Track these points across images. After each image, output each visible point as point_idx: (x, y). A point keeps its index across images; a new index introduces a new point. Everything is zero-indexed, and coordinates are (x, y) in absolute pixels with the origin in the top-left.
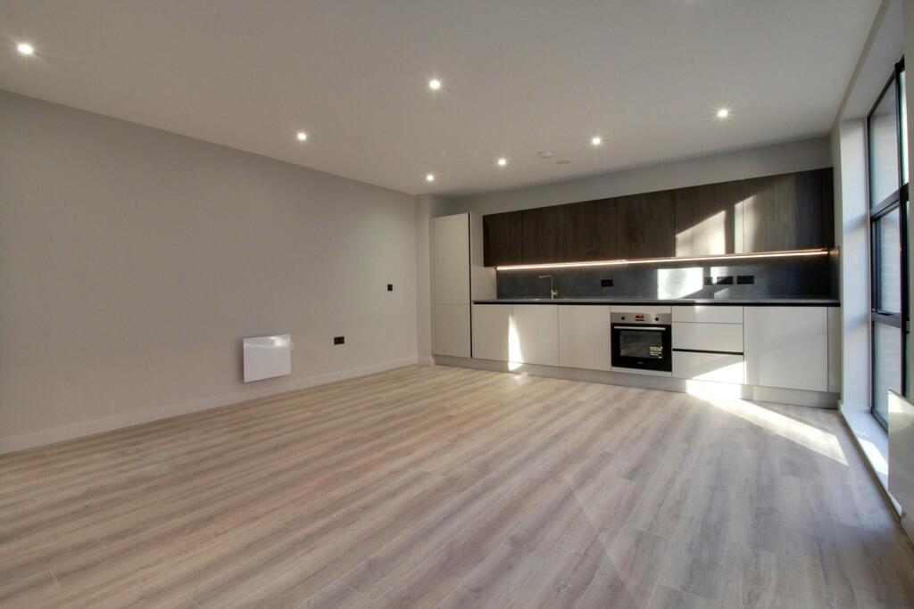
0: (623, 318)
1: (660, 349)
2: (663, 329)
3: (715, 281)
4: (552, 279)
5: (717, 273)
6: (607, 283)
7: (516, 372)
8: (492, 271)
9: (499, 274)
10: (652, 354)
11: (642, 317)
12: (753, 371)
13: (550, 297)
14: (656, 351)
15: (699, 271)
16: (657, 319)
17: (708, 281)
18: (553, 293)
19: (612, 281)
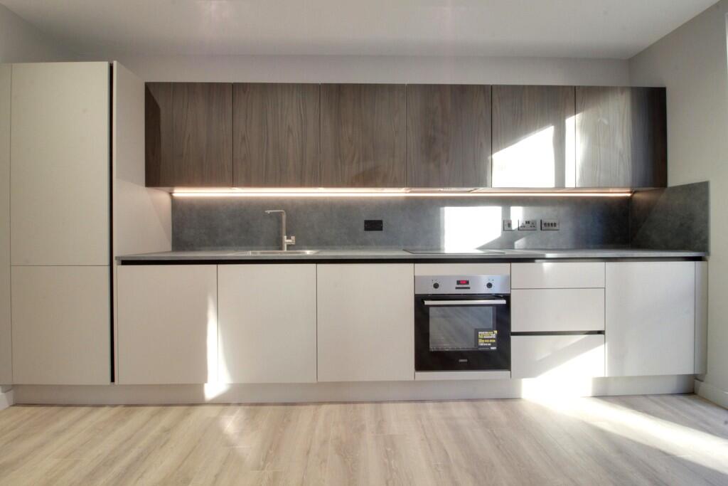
0: (436, 286)
1: (494, 334)
2: (503, 302)
3: (514, 226)
4: (284, 217)
5: (518, 215)
6: (373, 225)
7: (222, 403)
8: (161, 197)
9: (176, 205)
10: (481, 343)
11: (467, 282)
12: (617, 357)
13: (281, 249)
14: (488, 338)
15: (497, 210)
16: (489, 285)
17: (507, 224)
18: (286, 241)
19: (381, 222)
